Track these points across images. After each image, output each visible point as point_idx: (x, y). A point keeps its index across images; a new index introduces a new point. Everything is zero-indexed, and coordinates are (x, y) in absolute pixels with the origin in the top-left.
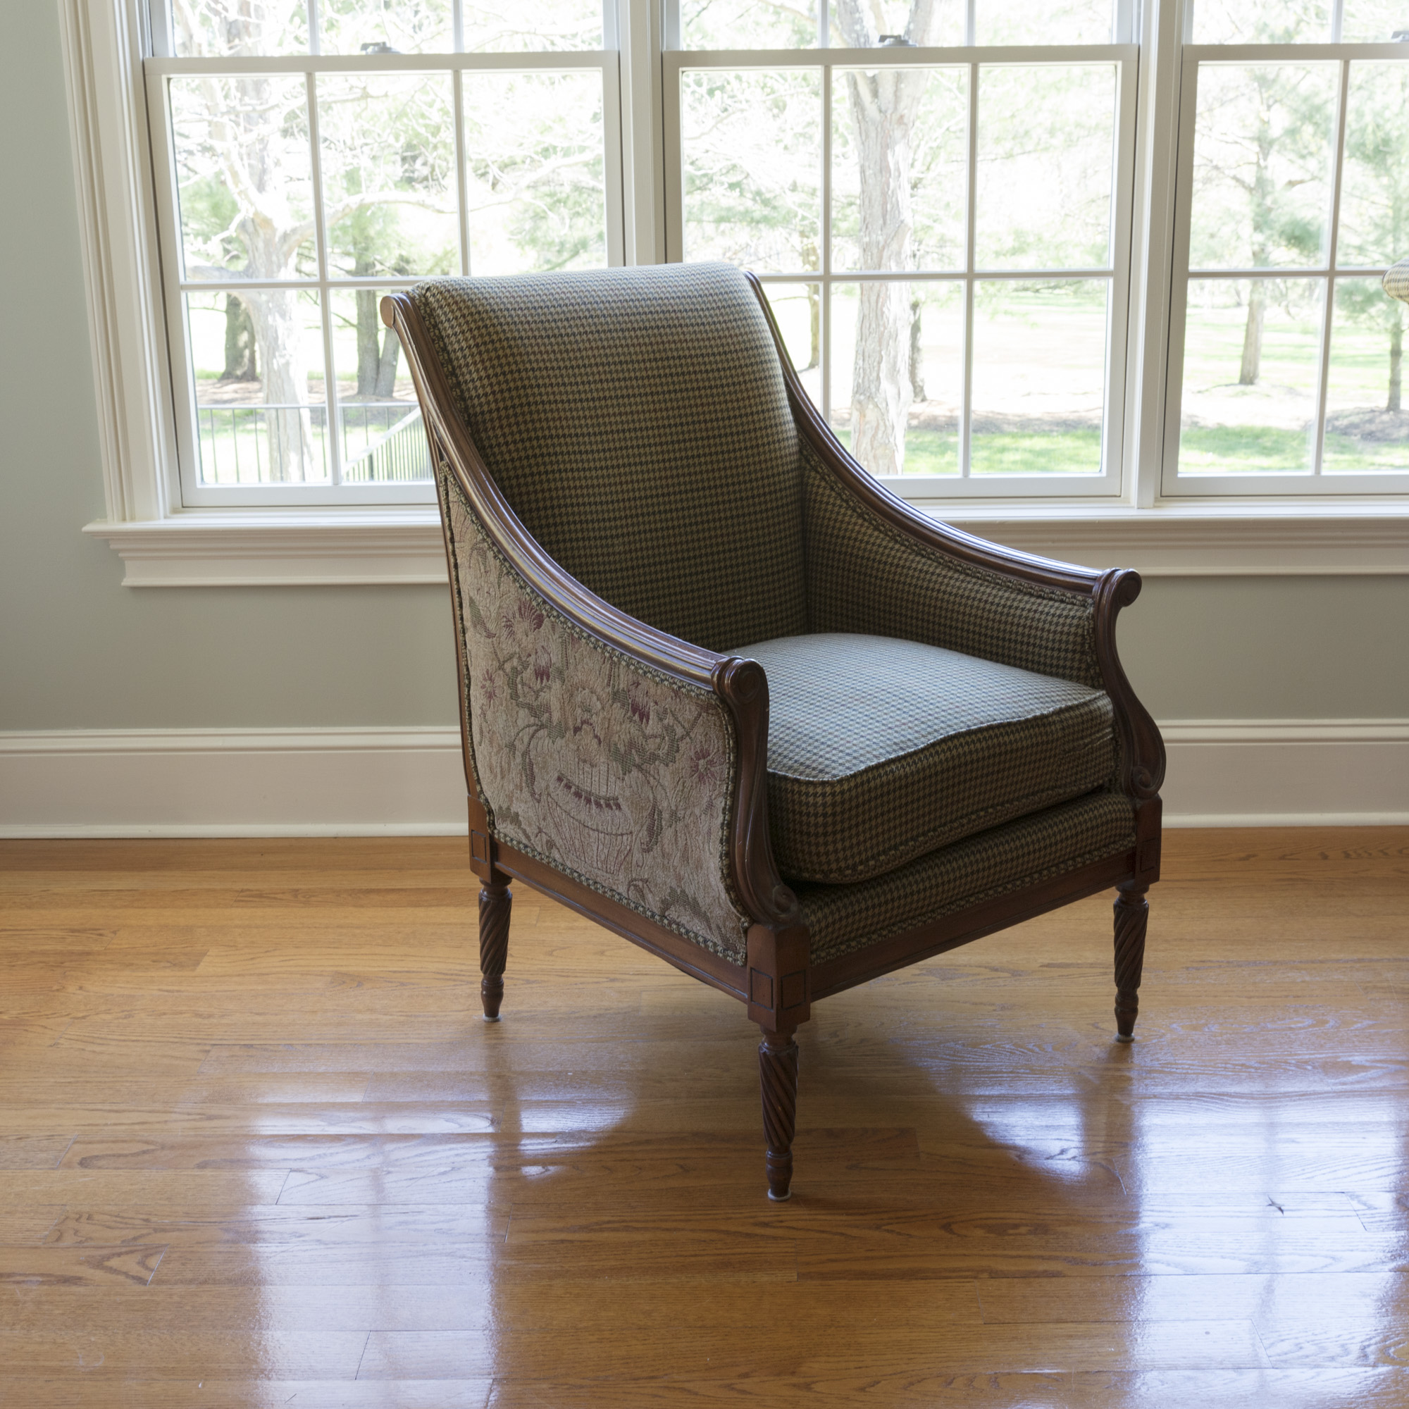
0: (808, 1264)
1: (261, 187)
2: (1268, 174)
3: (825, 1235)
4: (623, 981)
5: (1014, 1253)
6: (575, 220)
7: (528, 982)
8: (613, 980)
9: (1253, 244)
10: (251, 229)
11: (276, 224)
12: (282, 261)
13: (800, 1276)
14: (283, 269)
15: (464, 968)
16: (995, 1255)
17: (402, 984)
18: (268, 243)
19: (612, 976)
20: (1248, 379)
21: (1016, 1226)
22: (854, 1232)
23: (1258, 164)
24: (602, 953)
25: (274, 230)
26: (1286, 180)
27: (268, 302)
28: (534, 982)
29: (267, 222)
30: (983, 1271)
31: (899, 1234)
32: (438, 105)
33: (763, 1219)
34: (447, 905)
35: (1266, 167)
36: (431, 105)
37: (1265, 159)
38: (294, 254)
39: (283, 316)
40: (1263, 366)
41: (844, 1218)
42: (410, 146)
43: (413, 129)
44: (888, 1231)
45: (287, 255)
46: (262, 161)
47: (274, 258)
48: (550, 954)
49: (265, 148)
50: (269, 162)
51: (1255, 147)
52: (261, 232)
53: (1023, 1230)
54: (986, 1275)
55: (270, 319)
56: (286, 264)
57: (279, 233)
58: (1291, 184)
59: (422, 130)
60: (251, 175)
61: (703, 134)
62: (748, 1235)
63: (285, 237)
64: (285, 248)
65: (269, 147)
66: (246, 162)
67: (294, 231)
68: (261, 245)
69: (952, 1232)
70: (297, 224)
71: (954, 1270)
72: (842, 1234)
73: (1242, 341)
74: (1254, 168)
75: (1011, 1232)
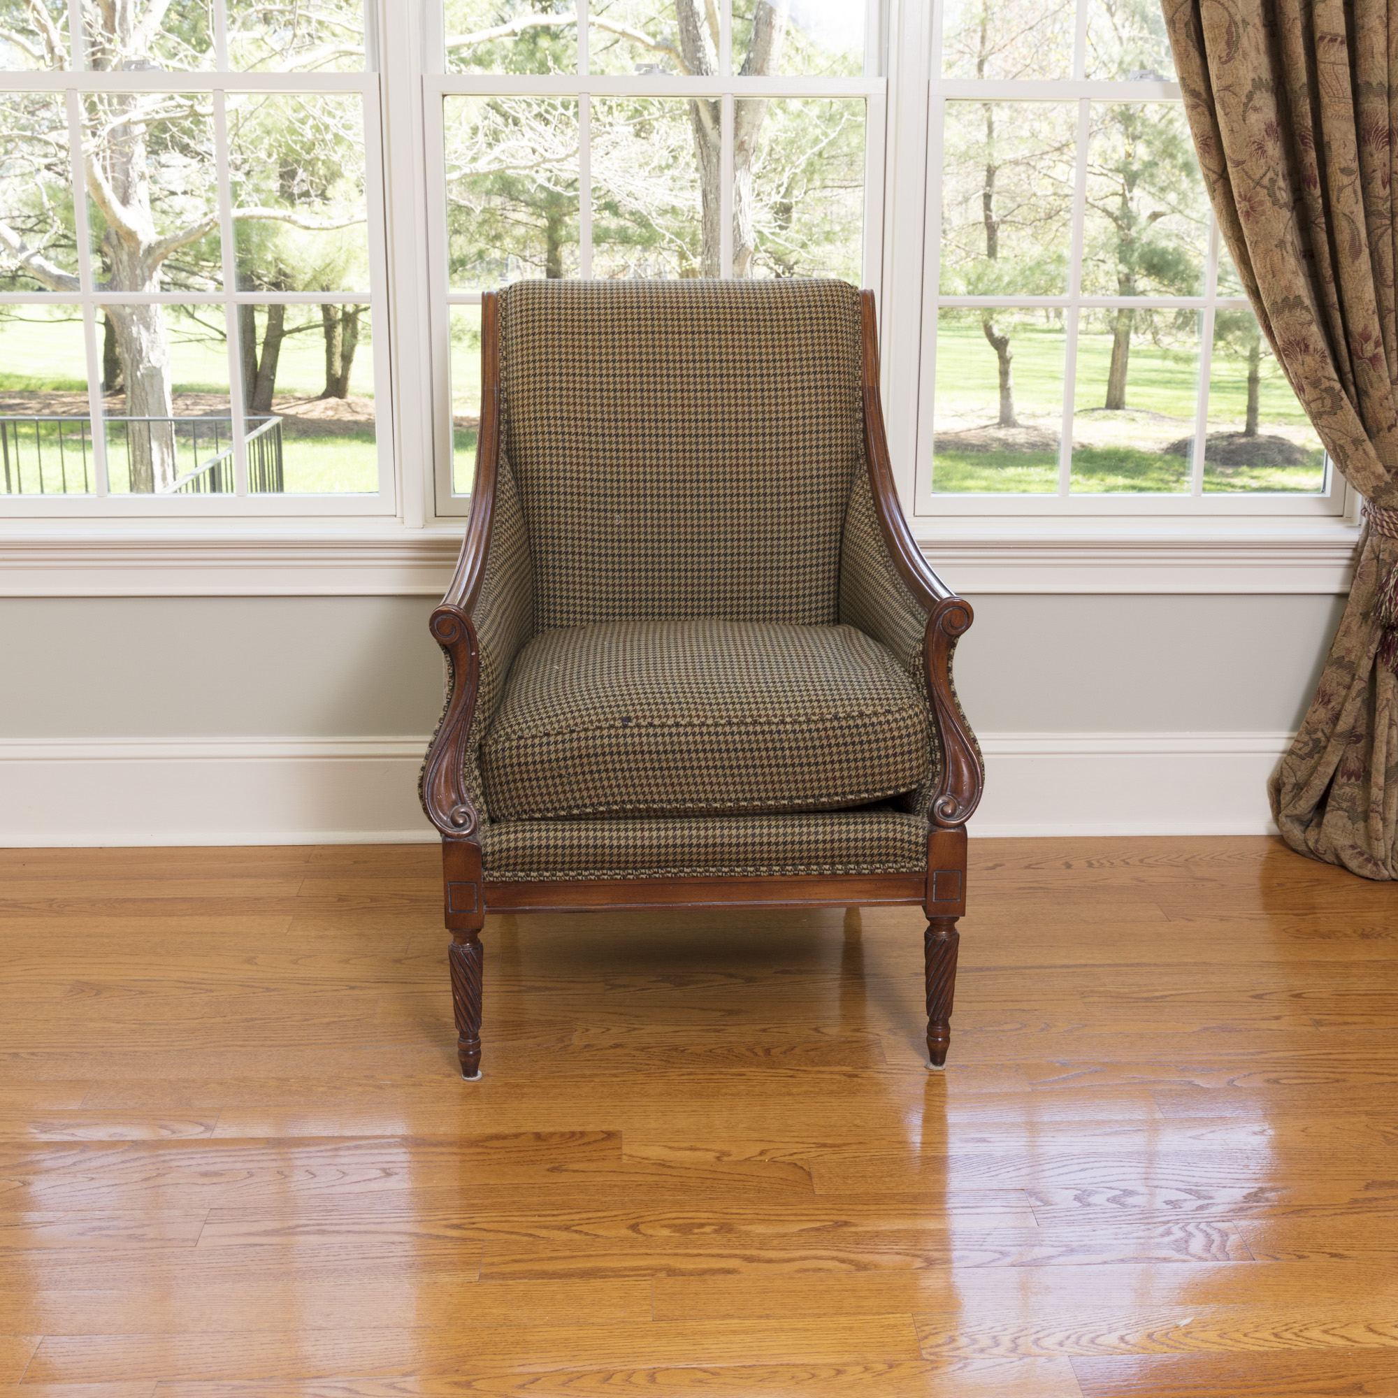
0: (492, 1264)
1: (125, 201)
2: (1133, 206)
3: (514, 1237)
4: (361, 988)
5: (695, 1252)
6: (453, 238)
7: (268, 990)
8: (353, 988)
9: (1119, 273)
10: (115, 242)
11: (140, 237)
12: (147, 274)
13: (482, 1276)
14: (148, 283)
15: (205, 976)
16: (676, 1255)
17: (142, 993)
18: (132, 255)
19: (352, 984)
20: (1114, 402)
21: (702, 1225)
22: (543, 1233)
23: (1123, 195)
24: (347, 961)
25: (138, 243)
26: (1149, 212)
27: (132, 314)
28: (274, 990)
29: (131, 235)
30: (661, 1270)
31: (587, 1234)
32: (311, 122)
33: (456, 1222)
34: (202, 914)
35: (1131, 199)
36: (303, 122)
37: (1130, 191)
38: (159, 267)
39: (148, 328)
40: (1128, 390)
41: (536, 1219)
42: (284, 163)
43: (288, 145)
44: (576, 1231)
45: (152, 268)
46: (128, 175)
47: (138, 272)
48: (295, 962)
49: (129, 161)
50: (134, 175)
51: (1120, 178)
52: (125, 245)
53: (708, 1229)
54: (663, 1274)
55: (134, 330)
56: (151, 278)
57: (144, 246)
58: (1155, 216)
59: (298, 148)
60: (115, 189)
61: (568, 156)
62: (438, 1237)
63: (150, 250)
64: (150, 261)
65: (134, 160)
66: (110, 175)
67: (159, 244)
68: (125, 258)
69: (639, 1232)
70: (162, 238)
71: (634, 1269)
72: (531, 1235)
73: (1109, 365)
74: (1119, 200)
75: (696, 1231)
